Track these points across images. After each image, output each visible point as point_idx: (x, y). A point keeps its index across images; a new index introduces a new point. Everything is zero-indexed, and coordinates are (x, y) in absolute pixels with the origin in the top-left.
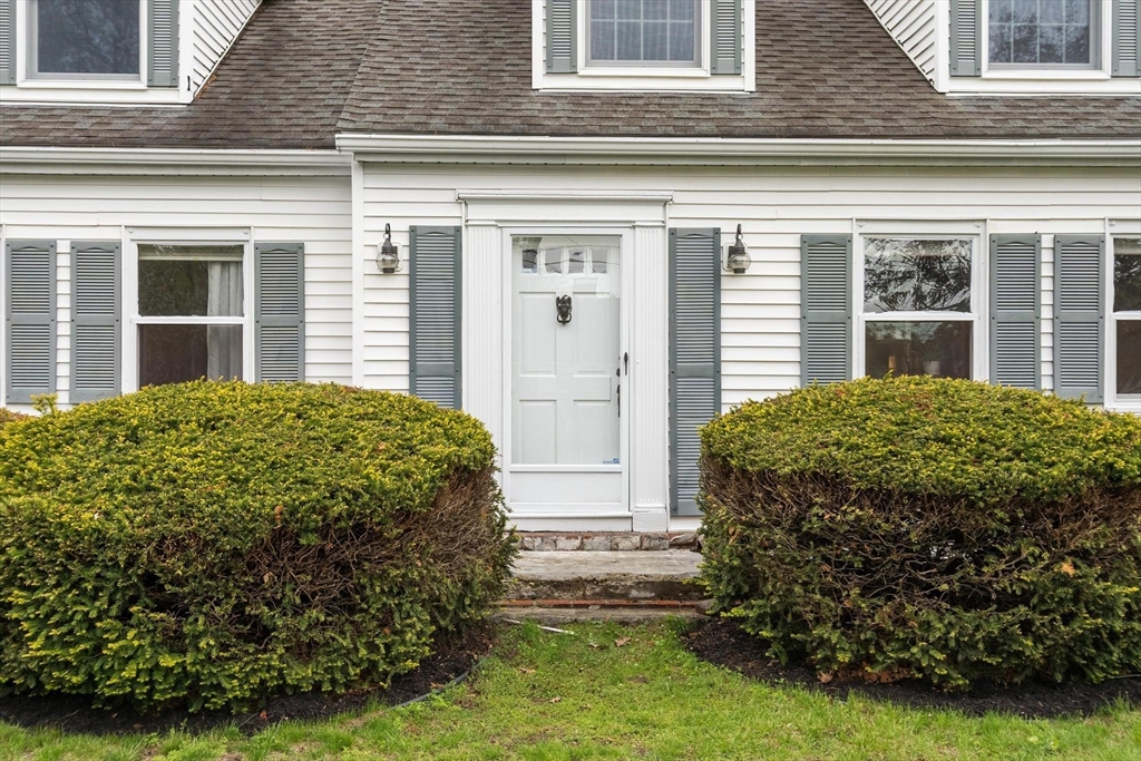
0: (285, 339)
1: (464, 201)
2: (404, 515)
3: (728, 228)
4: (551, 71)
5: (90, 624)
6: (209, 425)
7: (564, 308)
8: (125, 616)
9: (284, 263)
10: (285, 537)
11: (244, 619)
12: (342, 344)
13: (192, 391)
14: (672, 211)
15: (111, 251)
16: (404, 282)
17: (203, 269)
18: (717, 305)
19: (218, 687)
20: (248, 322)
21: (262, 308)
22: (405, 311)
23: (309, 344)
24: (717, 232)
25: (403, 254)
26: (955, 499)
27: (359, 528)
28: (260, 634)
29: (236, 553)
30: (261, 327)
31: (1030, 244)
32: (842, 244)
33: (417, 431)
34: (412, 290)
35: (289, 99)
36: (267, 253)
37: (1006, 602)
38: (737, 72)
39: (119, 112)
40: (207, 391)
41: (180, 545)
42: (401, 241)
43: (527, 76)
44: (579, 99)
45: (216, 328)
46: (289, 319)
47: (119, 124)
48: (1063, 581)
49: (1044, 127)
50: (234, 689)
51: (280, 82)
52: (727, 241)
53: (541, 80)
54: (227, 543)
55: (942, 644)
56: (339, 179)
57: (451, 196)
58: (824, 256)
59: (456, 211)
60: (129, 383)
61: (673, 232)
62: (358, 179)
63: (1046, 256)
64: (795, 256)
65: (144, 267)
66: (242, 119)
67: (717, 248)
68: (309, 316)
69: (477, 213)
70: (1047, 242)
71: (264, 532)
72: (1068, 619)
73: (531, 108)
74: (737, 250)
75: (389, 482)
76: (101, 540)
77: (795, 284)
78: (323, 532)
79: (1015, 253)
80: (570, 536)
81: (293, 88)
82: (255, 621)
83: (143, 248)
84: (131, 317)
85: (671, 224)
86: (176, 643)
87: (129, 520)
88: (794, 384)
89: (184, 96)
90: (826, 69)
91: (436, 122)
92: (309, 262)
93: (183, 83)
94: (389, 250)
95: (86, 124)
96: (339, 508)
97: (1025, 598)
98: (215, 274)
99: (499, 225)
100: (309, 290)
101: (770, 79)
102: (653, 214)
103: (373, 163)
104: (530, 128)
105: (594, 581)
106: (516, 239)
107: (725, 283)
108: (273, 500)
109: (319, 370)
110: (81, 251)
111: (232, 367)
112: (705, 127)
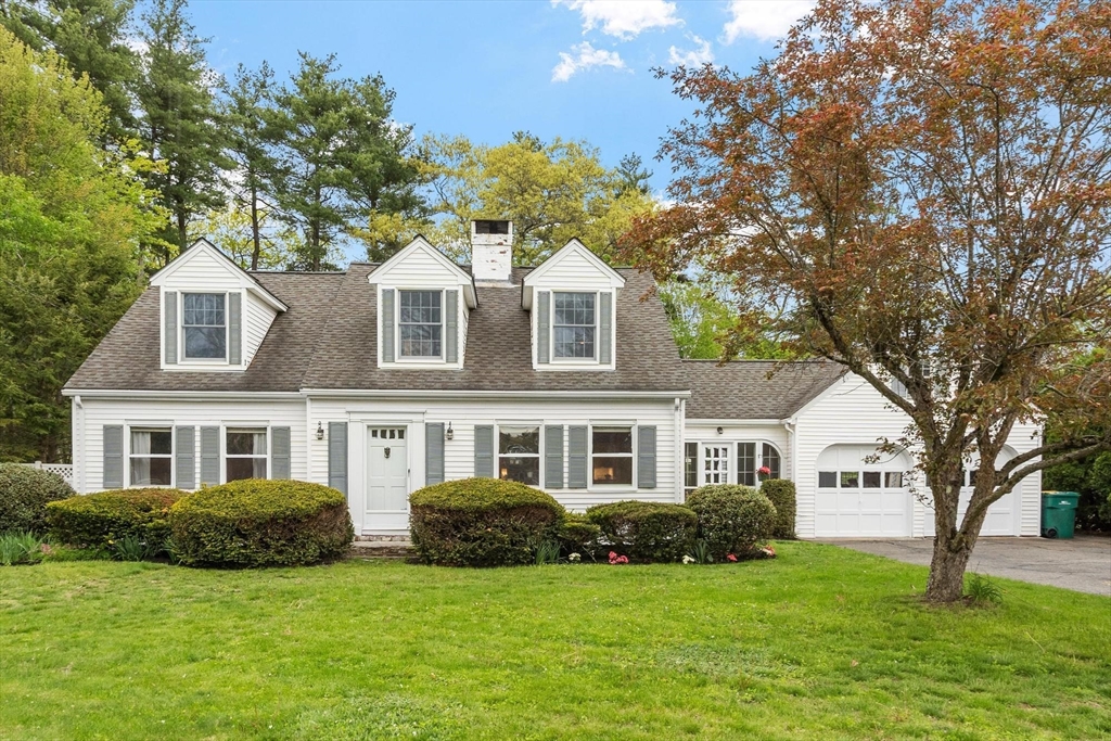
0: (283, 463)
1: (349, 412)
2: (308, 516)
3: (447, 422)
4: (384, 360)
5: (222, 541)
6: (253, 492)
7: (387, 452)
8: (231, 539)
9: (282, 435)
10: (273, 520)
11: (263, 542)
12: (304, 465)
13: (248, 482)
14: (426, 416)
15: (216, 429)
16: (326, 443)
17: (251, 435)
18: (443, 451)
19: (256, 561)
20: (268, 457)
21: (274, 452)
22: (327, 453)
23: (292, 465)
24: (443, 424)
25: (326, 432)
26: (459, 511)
27: (295, 519)
28: (268, 547)
29: (261, 524)
30: (274, 459)
31: (560, 428)
32: (490, 428)
33: (316, 494)
34: (329, 446)
35: (285, 368)
36: (275, 430)
37: (475, 540)
38: (456, 361)
39: (218, 374)
40: (254, 482)
41: (246, 521)
42: (325, 427)
43: (375, 361)
44: (394, 373)
45: (256, 459)
46: (284, 456)
47: (219, 380)
48: (490, 534)
49: (562, 386)
50: (260, 560)
51: (282, 359)
52: (447, 428)
53: (381, 365)
54: (258, 521)
55: (458, 552)
56: (301, 402)
57: (344, 411)
58: (483, 432)
59: (347, 416)
60: (223, 480)
61: (427, 424)
62: (309, 403)
63: (566, 433)
64: (473, 433)
65: (228, 435)
66: (266, 377)
67: (443, 430)
68: (292, 455)
69: (354, 417)
70: (566, 428)
71: (268, 518)
72: (491, 544)
73: (375, 377)
74: (450, 431)
75: (303, 507)
76: (226, 520)
77: (473, 443)
78: (285, 519)
79: (554, 431)
80: (387, 536)
81: (287, 362)
82: (266, 543)
83: (228, 428)
84: (224, 455)
85: (426, 421)
86: (245, 547)
87: (233, 514)
88: (472, 476)
89: (243, 367)
90: (497, 357)
91: (338, 384)
92: (292, 434)
93: (243, 362)
94: (321, 431)
95: (205, 381)
96: (288, 513)
97: (480, 538)
98: (256, 438)
99: (362, 421)
100: (292, 444)
101: (471, 362)
102: (420, 417)
103: (314, 399)
104: (373, 386)
105: (386, 548)
106: (368, 427)
107: (446, 443)
108: (270, 510)
109: (295, 475)
110: (204, 430)
111: (263, 474)
112: (438, 385)
